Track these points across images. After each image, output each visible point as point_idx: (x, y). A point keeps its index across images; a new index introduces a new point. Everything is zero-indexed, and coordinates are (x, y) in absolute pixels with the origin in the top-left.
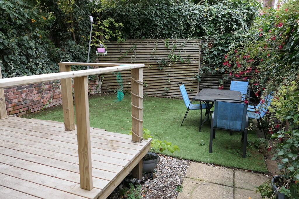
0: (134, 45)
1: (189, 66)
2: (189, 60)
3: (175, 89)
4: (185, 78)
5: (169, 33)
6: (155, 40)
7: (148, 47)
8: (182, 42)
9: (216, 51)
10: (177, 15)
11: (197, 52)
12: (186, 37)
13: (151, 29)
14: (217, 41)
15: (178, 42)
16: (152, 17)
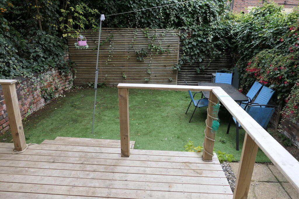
0: (111, 34)
1: (168, 56)
2: (169, 50)
3: (154, 79)
4: (164, 68)
5: (148, 22)
6: (133, 29)
7: (126, 36)
8: (162, 31)
9: (194, 41)
10: (155, 2)
11: (177, 42)
12: (165, 27)
13: (128, 16)
14: (195, 32)
15: (157, 32)
16: (130, 4)
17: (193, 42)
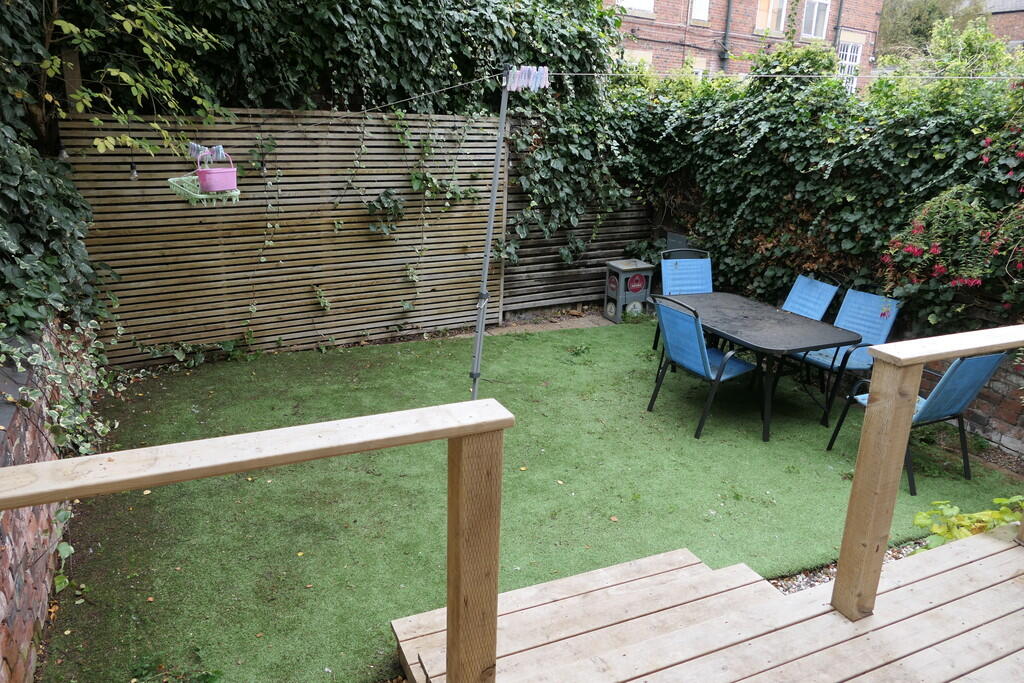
0: (266, 135)
1: (474, 214)
2: (476, 192)
3: (429, 301)
4: (462, 256)
5: (400, 87)
6: (353, 114)
7: (324, 143)
8: (451, 124)
9: (555, 158)
10: (421, 16)
12: (454, 107)
13: (330, 65)
14: (556, 124)
15: (436, 127)
16: (335, 12)
17: (553, 161)
